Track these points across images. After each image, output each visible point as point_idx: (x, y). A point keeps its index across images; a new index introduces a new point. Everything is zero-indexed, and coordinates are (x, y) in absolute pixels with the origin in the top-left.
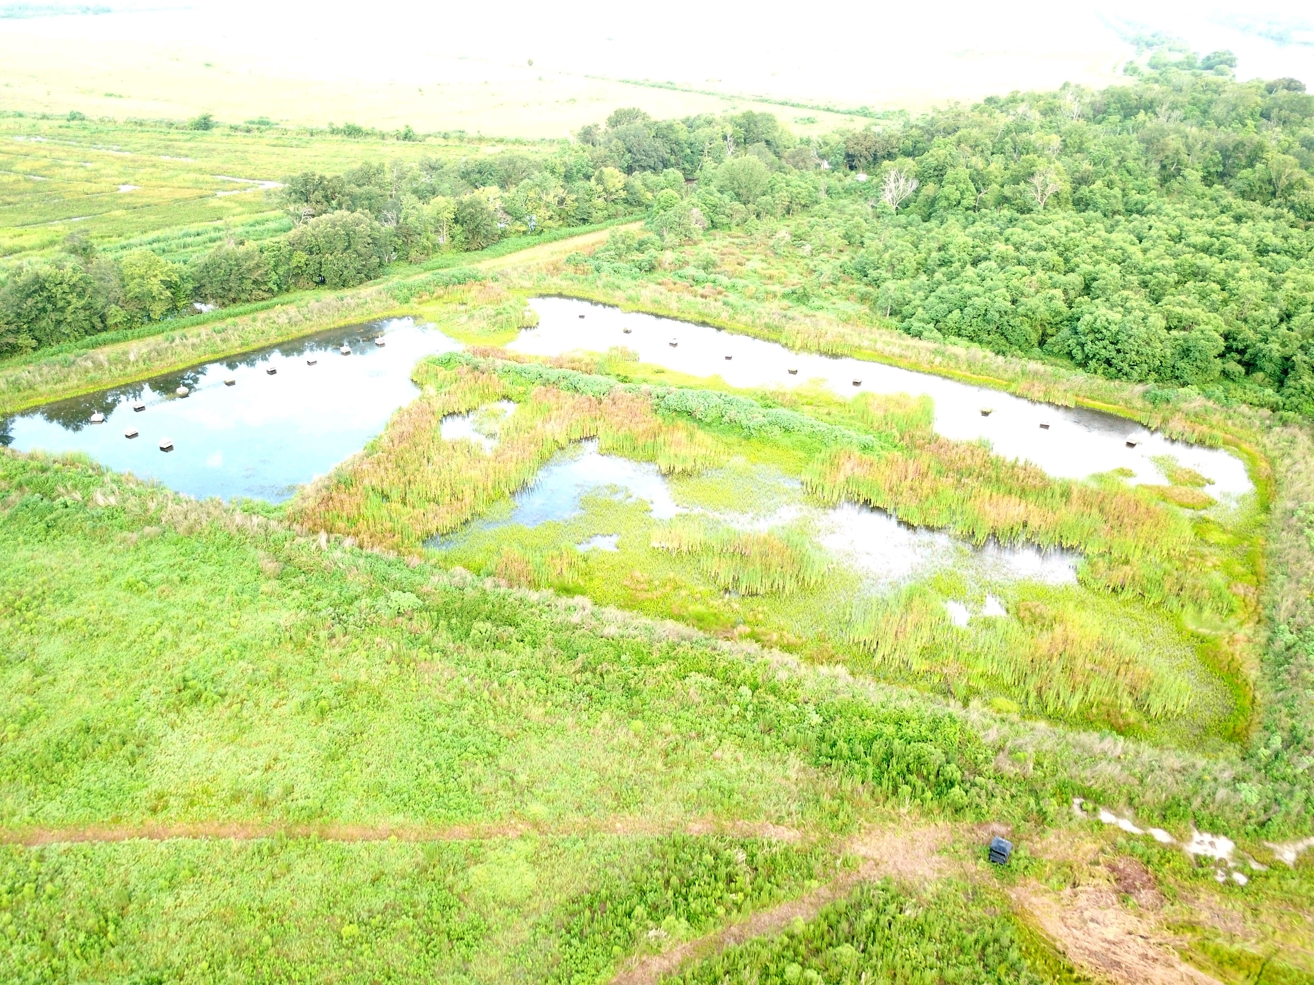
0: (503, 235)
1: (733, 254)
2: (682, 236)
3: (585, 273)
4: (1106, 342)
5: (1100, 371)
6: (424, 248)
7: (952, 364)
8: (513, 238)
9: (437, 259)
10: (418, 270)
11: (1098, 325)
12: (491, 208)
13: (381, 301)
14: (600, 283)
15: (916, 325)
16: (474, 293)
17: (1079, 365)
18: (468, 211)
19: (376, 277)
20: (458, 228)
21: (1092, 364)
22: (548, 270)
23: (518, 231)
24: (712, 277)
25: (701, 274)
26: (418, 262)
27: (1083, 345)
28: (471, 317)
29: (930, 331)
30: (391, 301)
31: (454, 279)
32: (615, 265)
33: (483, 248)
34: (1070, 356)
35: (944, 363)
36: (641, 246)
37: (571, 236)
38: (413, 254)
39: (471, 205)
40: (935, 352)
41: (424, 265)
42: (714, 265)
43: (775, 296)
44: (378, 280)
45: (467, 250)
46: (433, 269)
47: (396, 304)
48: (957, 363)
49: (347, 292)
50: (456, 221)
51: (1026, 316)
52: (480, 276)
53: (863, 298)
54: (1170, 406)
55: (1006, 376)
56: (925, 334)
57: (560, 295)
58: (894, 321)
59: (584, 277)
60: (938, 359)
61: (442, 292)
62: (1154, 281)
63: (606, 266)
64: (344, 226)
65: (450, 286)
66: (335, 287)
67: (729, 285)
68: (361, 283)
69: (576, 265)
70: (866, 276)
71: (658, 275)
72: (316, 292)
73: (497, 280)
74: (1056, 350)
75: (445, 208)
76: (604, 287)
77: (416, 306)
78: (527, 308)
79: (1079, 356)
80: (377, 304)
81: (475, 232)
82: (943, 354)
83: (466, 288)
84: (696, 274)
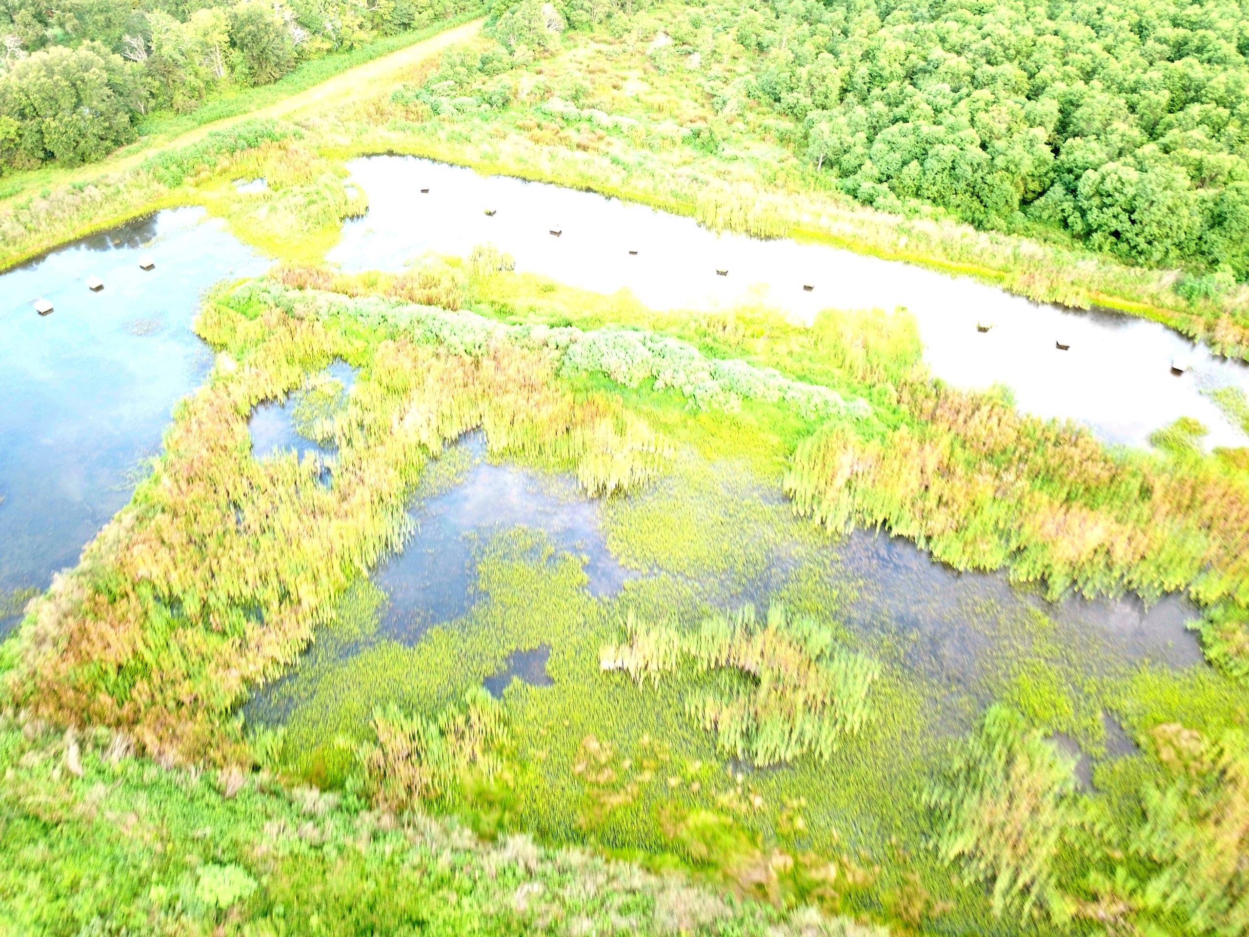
0: (301, 57)
1: (604, 72)
2: (536, 47)
3: (420, 118)
4: (1116, 209)
5: (1106, 248)
6: (194, 89)
7: (922, 246)
8: (316, 62)
9: (213, 101)
10: (191, 124)
11: (1108, 186)
12: (279, 22)
13: (141, 187)
14: (442, 134)
15: (866, 187)
16: (271, 163)
17: (1076, 236)
18: (247, 29)
19: (129, 141)
20: (236, 55)
21: (1097, 237)
22: (370, 116)
23: (319, 49)
24: (586, 113)
25: (571, 110)
26: (187, 111)
27: (1083, 213)
28: (273, 210)
29: (886, 197)
30: (155, 186)
31: (242, 142)
32: (457, 101)
33: (276, 80)
34: (1065, 223)
35: (912, 246)
36: (486, 66)
37: (391, 50)
38: (179, 99)
39: (250, 20)
40: (899, 229)
41: (197, 115)
42: (586, 94)
43: (674, 143)
44: (134, 146)
45: (255, 84)
46: (210, 121)
47: (163, 188)
48: (929, 244)
49: (88, 173)
50: (233, 44)
51: (1007, 169)
52: (278, 131)
53: (784, 139)
54: (1210, 303)
55: (994, 264)
56: (879, 201)
57: (391, 153)
58: (831, 176)
59: (418, 125)
60: (904, 239)
61: (226, 163)
62: (1143, 103)
63: (446, 105)
64: (66, 73)
65: (238, 153)
66: (70, 164)
67: (611, 126)
68: (107, 154)
69: (406, 104)
70: (778, 100)
71: (513, 112)
72: (42, 173)
73: (301, 137)
74: (1045, 216)
75: (215, 27)
76: (450, 139)
77: (193, 190)
78: (347, 181)
79: (1079, 227)
80: (135, 192)
81: (261, 58)
82: (908, 232)
83: (261, 155)
84: (566, 110)
